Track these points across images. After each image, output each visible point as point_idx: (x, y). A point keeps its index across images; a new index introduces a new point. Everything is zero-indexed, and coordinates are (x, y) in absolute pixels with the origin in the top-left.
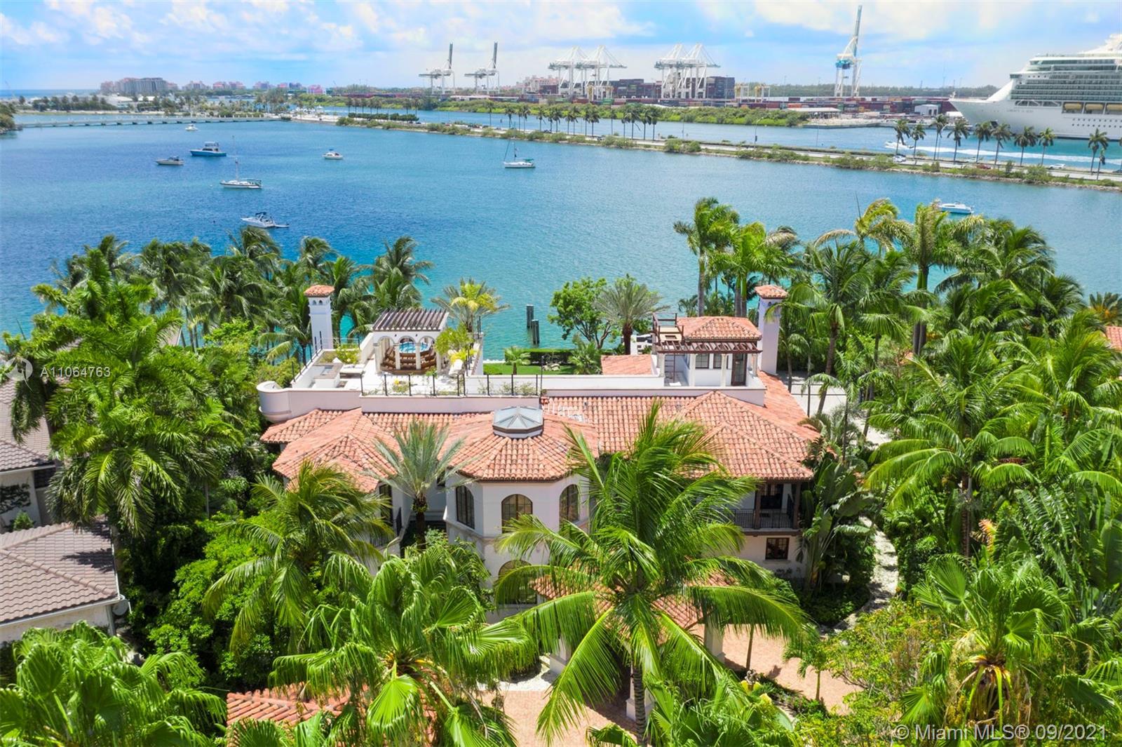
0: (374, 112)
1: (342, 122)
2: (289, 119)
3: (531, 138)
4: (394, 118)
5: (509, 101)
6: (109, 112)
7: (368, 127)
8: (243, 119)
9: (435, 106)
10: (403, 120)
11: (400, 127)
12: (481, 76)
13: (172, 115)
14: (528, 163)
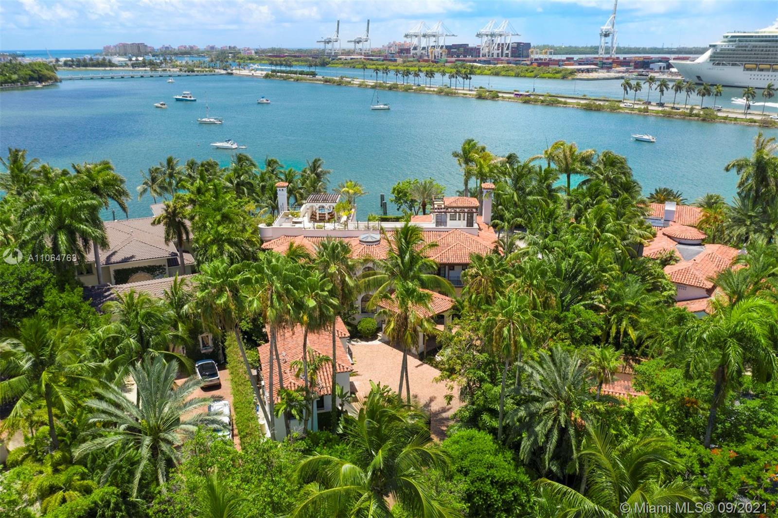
0: (288, 69)
1: (267, 76)
2: (232, 74)
3: (390, 88)
4: (301, 73)
5: (377, 60)
6: (114, 68)
7: (285, 80)
8: (202, 73)
9: (327, 64)
10: (307, 74)
11: (305, 80)
12: (358, 42)
13: (155, 70)
14: (386, 107)
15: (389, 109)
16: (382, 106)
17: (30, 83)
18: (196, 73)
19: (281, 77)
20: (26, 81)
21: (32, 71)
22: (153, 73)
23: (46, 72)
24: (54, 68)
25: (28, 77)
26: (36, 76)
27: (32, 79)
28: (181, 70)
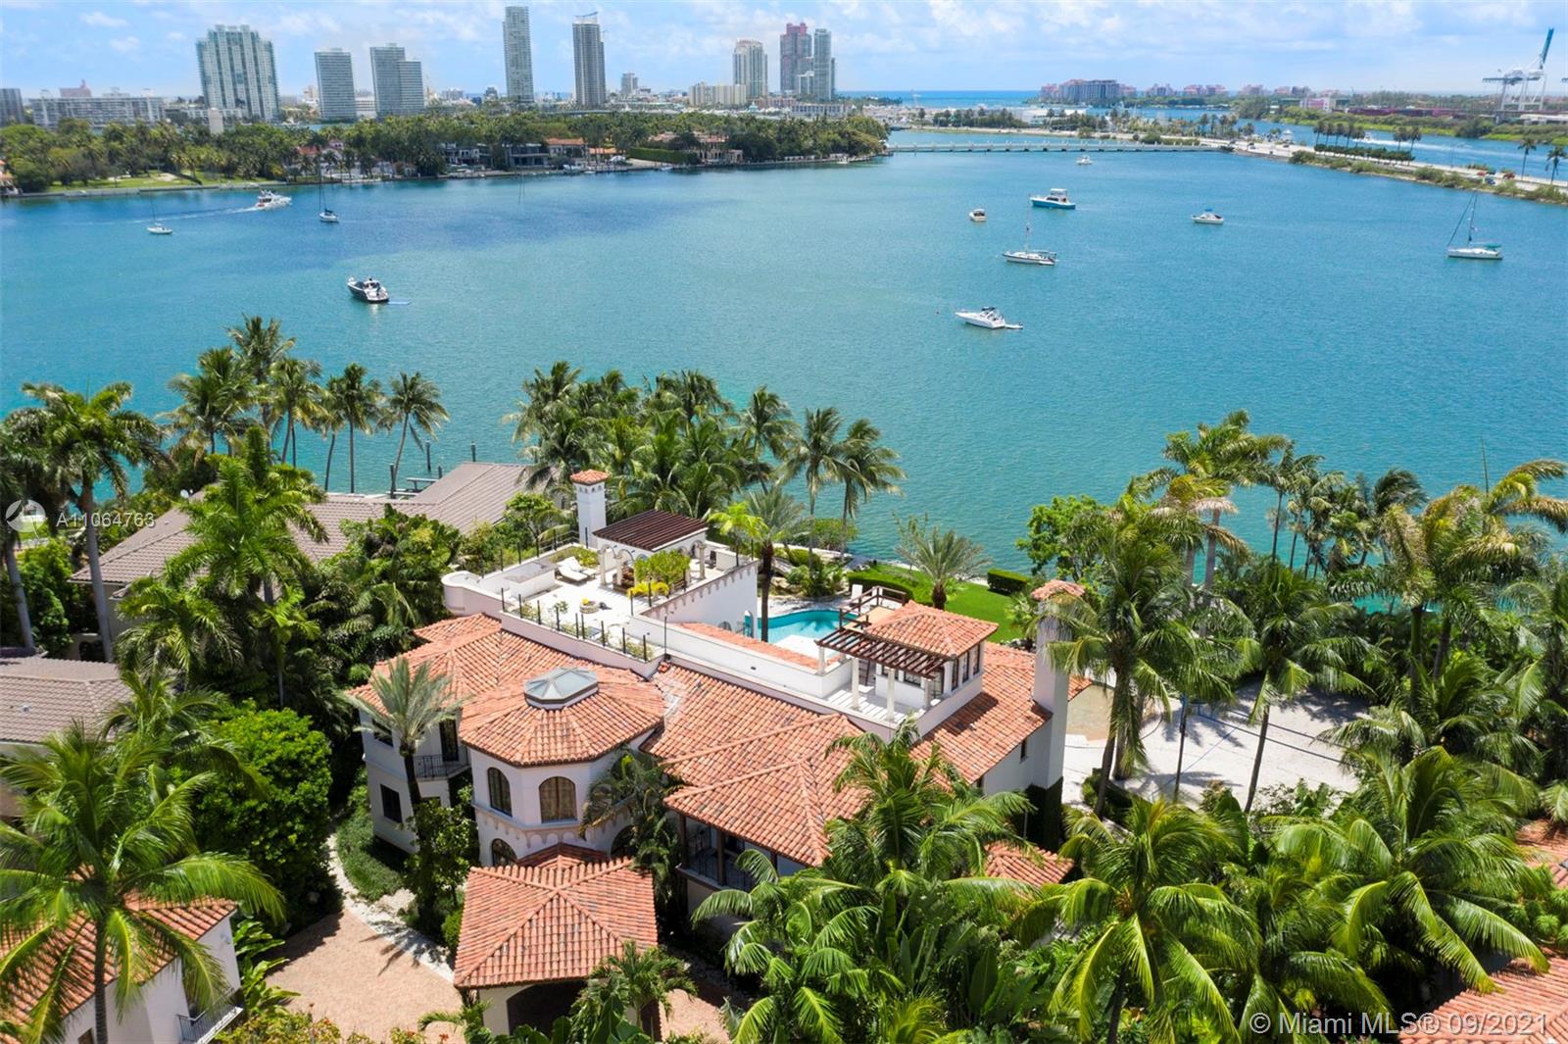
0: (1352, 143)
1: (1298, 159)
2: (1230, 150)
4: (1378, 155)
6: (1024, 131)
7: (1333, 168)
8: (1188, 147)
9: (1485, 131)
10: (1391, 158)
11: (1378, 170)
13: (1088, 137)
14: (1491, 253)
15: (1497, 259)
16: (1477, 251)
17: (832, 156)
18: (1174, 146)
19: (1327, 161)
20: (826, 152)
21: (840, 134)
22: (1083, 144)
23: (863, 137)
24: (884, 131)
25: (830, 144)
26: (844, 143)
27: (837, 148)
28: (1136, 138)
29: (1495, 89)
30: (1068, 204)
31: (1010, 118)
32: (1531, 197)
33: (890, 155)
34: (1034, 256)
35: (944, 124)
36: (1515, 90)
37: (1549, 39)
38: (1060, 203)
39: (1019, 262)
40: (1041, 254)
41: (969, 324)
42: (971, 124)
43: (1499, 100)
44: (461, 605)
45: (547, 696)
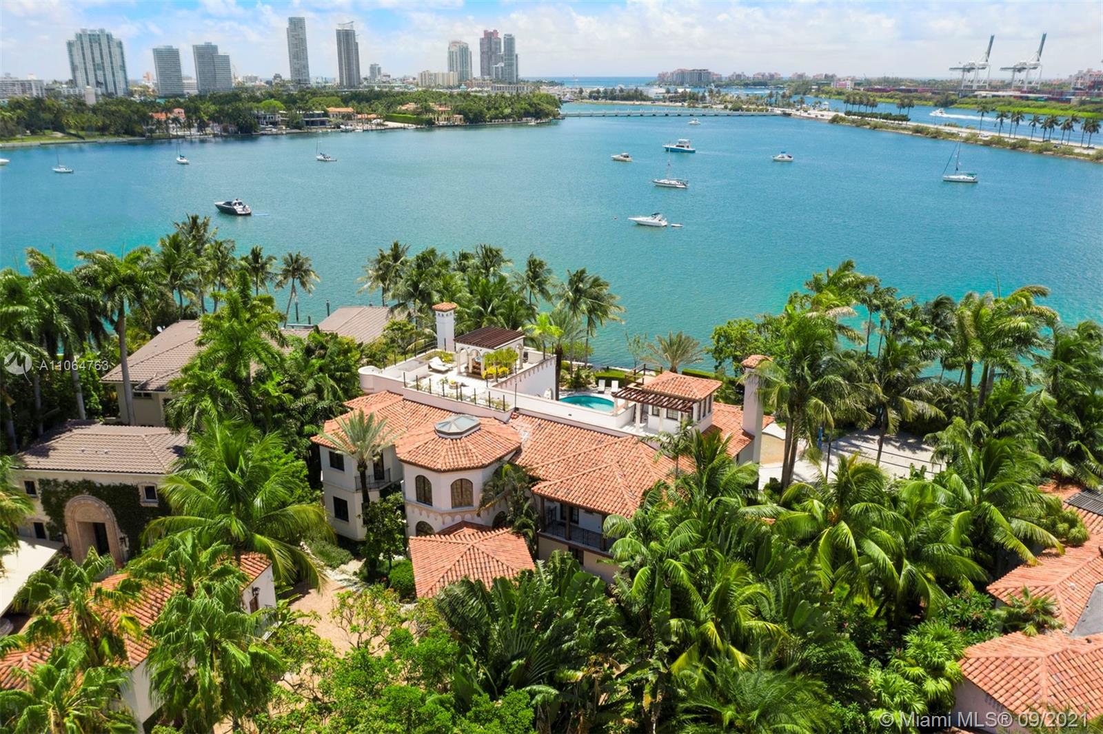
0: (869, 110)
1: (835, 120)
2: (789, 115)
3: (1014, 147)
4: (886, 117)
5: (1036, 99)
7: (857, 126)
9: (953, 103)
10: (895, 120)
11: (887, 127)
12: (1020, 70)
13: (694, 107)
14: (970, 178)
15: (974, 182)
16: (962, 177)
17: (524, 119)
18: (752, 113)
19: (853, 121)
20: (520, 117)
21: (529, 104)
22: (691, 111)
23: (545, 106)
24: (558, 103)
25: (522, 111)
26: (532, 110)
27: (527, 114)
28: (726, 108)
29: (957, 75)
30: (690, 149)
31: (641, 94)
32: (987, 144)
33: (563, 118)
34: (673, 182)
35: (596, 98)
36: (970, 76)
37: (991, 42)
38: (686, 149)
39: (664, 186)
40: (678, 181)
41: (640, 224)
42: (614, 98)
43: (959, 82)
44: (371, 387)
45: (451, 431)
